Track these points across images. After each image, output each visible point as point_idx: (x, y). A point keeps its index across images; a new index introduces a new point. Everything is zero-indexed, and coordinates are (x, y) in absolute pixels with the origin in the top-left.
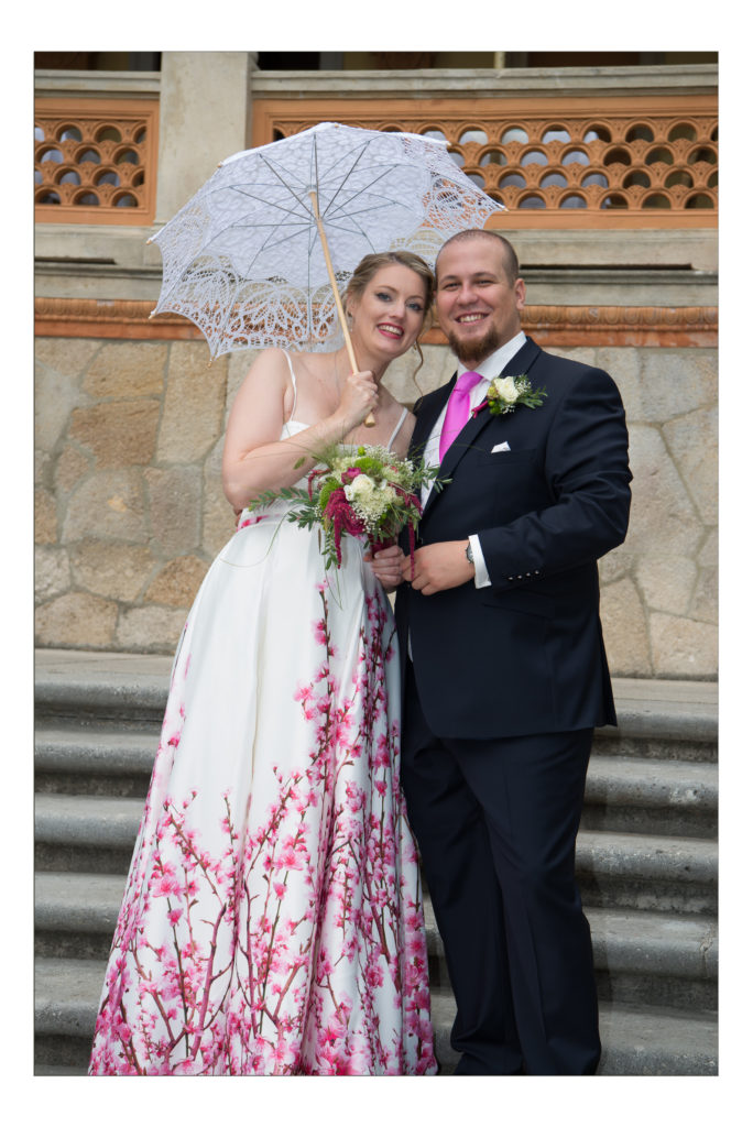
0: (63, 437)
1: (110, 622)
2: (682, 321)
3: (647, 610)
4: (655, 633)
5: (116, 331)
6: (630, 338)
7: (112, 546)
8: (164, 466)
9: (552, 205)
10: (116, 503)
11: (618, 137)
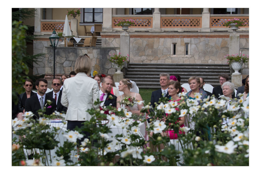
0: (145, 46)
1: (150, 62)
2: (197, 36)
3: (195, 59)
4: (196, 61)
5: (150, 37)
6: (193, 37)
7: (150, 55)
8: (154, 48)
9: (186, 26)
10: (150, 52)
11: (191, 20)
